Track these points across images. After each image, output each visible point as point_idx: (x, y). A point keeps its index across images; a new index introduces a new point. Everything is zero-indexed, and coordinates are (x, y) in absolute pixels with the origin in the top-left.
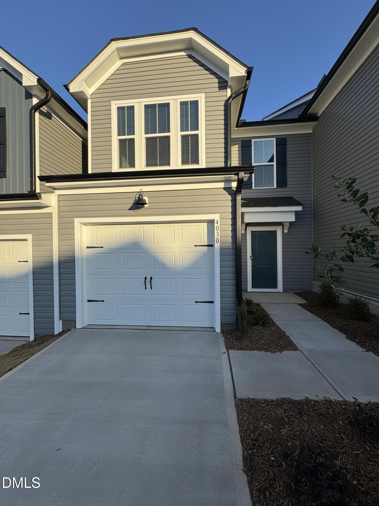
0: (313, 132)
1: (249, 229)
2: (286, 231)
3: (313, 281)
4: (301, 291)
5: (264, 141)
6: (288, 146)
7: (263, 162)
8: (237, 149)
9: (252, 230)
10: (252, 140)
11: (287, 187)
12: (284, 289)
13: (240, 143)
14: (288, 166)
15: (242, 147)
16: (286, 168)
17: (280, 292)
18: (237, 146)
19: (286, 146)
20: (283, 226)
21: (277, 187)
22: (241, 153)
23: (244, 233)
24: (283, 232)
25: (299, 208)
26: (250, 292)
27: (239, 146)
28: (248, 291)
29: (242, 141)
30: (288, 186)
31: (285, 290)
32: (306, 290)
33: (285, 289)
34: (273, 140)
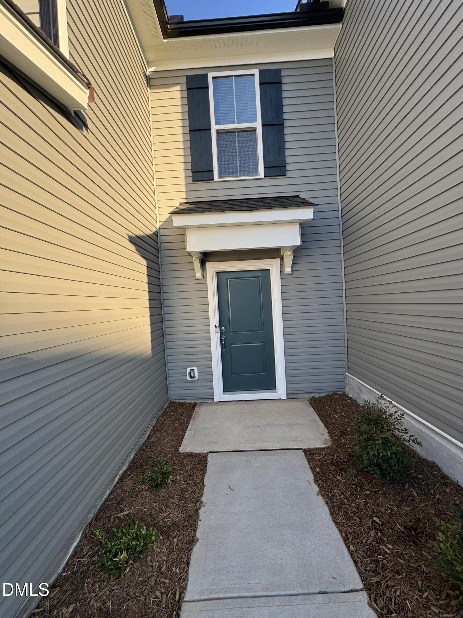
0: (335, 55)
1: (213, 268)
2: (288, 270)
3: (347, 373)
4: (325, 394)
5: (235, 76)
6: (284, 87)
7: (233, 123)
8: (178, 94)
9: (219, 270)
10: (209, 73)
11: (285, 175)
12: (289, 392)
13: (184, 80)
14: (287, 131)
15: (188, 89)
16: (283, 135)
17: (281, 399)
18: (178, 88)
19: (281, 87)
20: (282, 258)
21: (265, 177)
22: (186, 102)
23: (201, 277)
24: (282, 271)
25: (307, 214)
26: (220, 401)
27: (181, 87)
28: (216, 400)
29: (188, 77)
30: (289, 174)
31: (291, 396)
32: (334, 392)
33: (292, 392)
34: (253, 75)
